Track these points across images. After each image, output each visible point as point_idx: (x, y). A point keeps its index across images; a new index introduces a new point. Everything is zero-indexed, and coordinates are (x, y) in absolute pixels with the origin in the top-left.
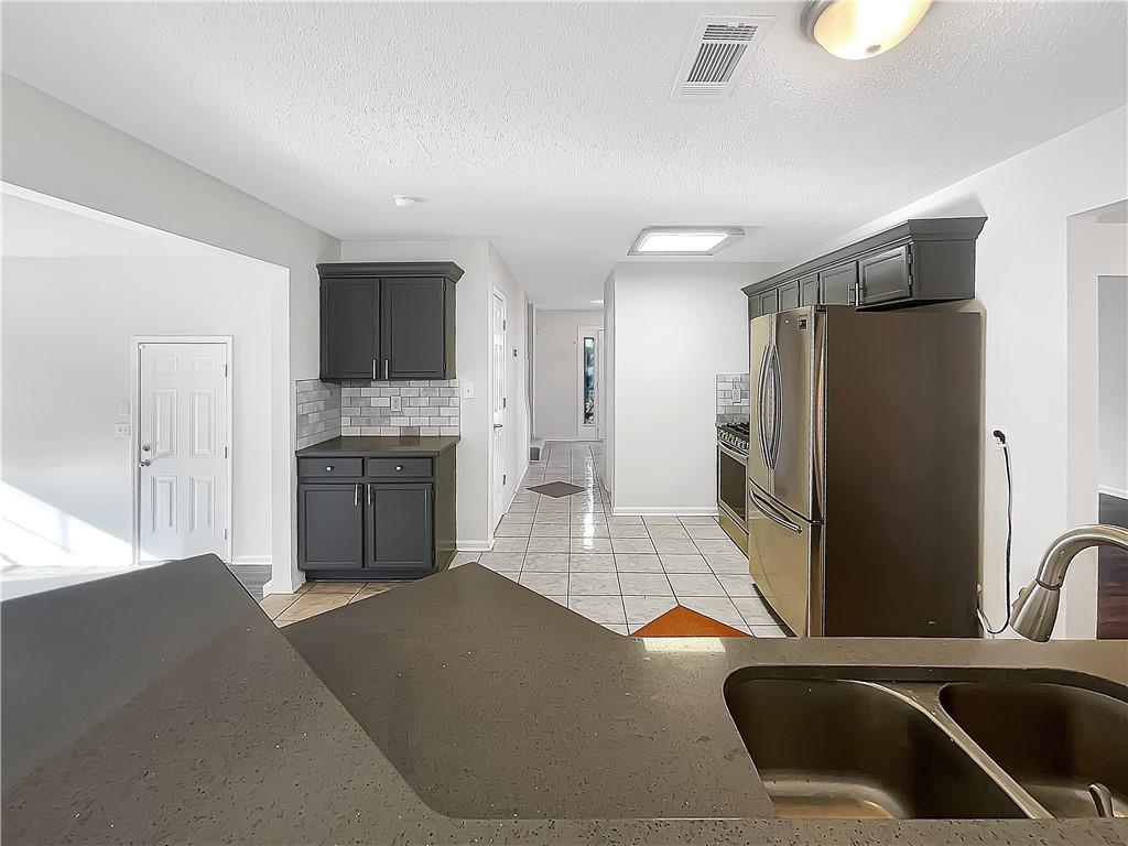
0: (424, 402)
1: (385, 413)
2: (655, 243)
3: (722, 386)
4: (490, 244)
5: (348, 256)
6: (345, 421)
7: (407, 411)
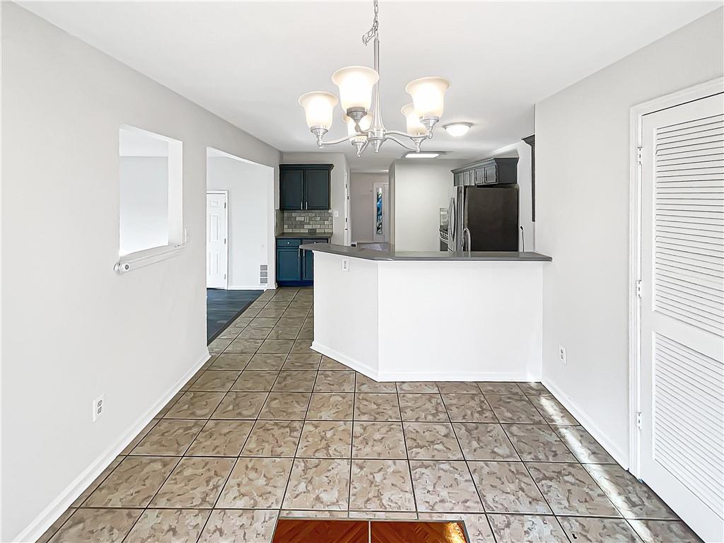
0: (318, 219)
1: (302, 224)
2: (409, 156)
3: (442, 213)
4: (346, 156)
5: (290, 161)
6: (286, 226)
7: (311, 222)
